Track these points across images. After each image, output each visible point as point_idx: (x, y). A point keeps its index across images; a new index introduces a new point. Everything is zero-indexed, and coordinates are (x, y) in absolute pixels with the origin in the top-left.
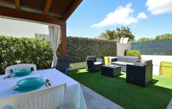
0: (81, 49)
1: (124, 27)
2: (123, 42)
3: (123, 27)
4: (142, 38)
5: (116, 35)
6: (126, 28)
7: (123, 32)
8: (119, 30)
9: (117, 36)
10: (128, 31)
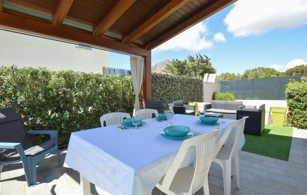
0: (160, 91)
1: (200, 56)
2: (209, 81)
3: (198, 56)
4: (225, 73)
5: (189, 69)
6: (203, 57)
7: (200, 63)
8: (192, 60)
9: (191, 70)
10: (207, 62)
